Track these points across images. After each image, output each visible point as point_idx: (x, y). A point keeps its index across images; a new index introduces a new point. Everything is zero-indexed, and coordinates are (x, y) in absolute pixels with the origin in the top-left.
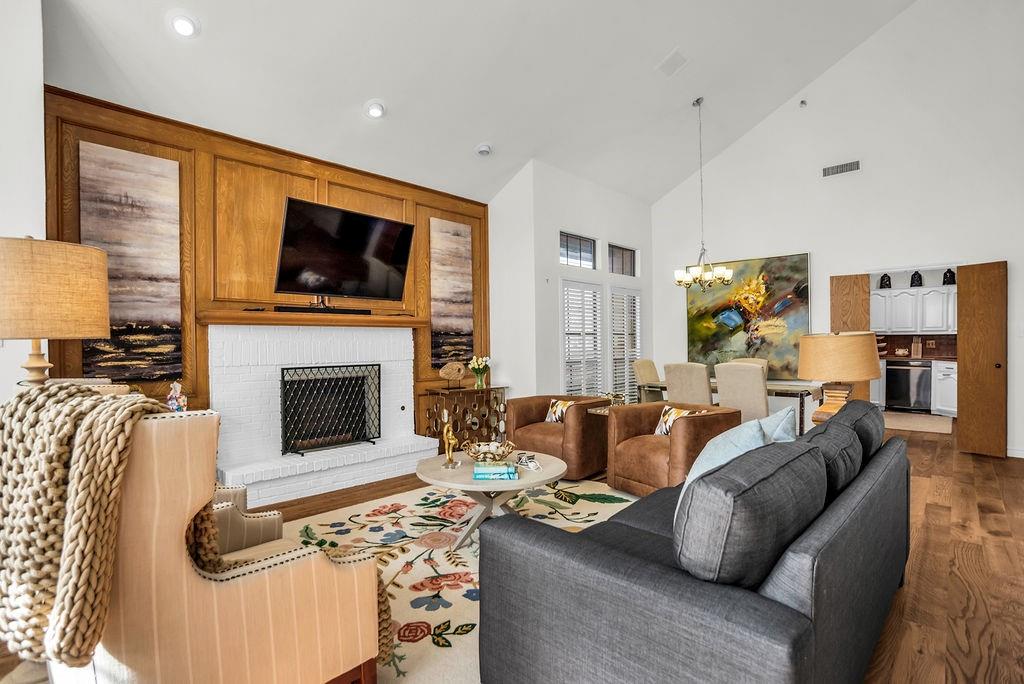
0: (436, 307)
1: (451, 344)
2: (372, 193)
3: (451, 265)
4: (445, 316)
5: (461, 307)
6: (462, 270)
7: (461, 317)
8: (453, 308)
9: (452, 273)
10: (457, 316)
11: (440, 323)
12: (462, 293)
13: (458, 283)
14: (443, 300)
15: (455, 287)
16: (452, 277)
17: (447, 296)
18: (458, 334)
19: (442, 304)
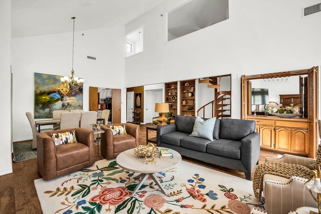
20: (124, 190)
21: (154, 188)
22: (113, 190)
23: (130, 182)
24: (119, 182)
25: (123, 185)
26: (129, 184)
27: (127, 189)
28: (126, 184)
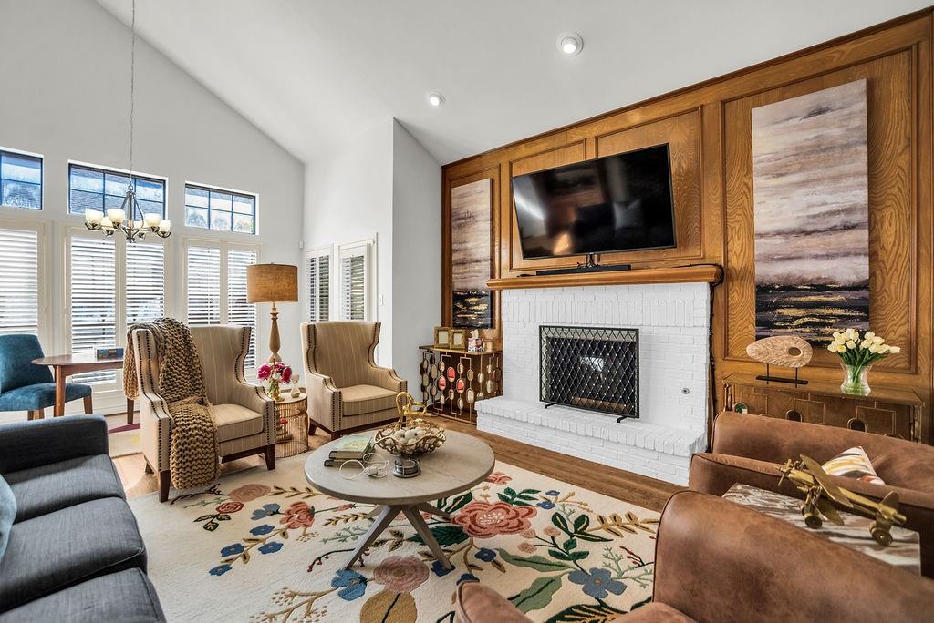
0: (761, 246)
3: (800, 170)
4: (789, 258)
5: (832, 238)
6: (834, 172)
8: (806, 241)
9: (803, 184)
11: (773, 271)
14: (779, 233)
15: (811, 206)
16: (803, 190)
17: (790, 223)
19: (778, 240)
20: (470, 527)
21: (391, 532)
22: (501, 529)
23: (462, 553)
24: (497, 553)
25: (480, 543)
26: (462, 544)
27: (465, 531)
28: (472, 544)
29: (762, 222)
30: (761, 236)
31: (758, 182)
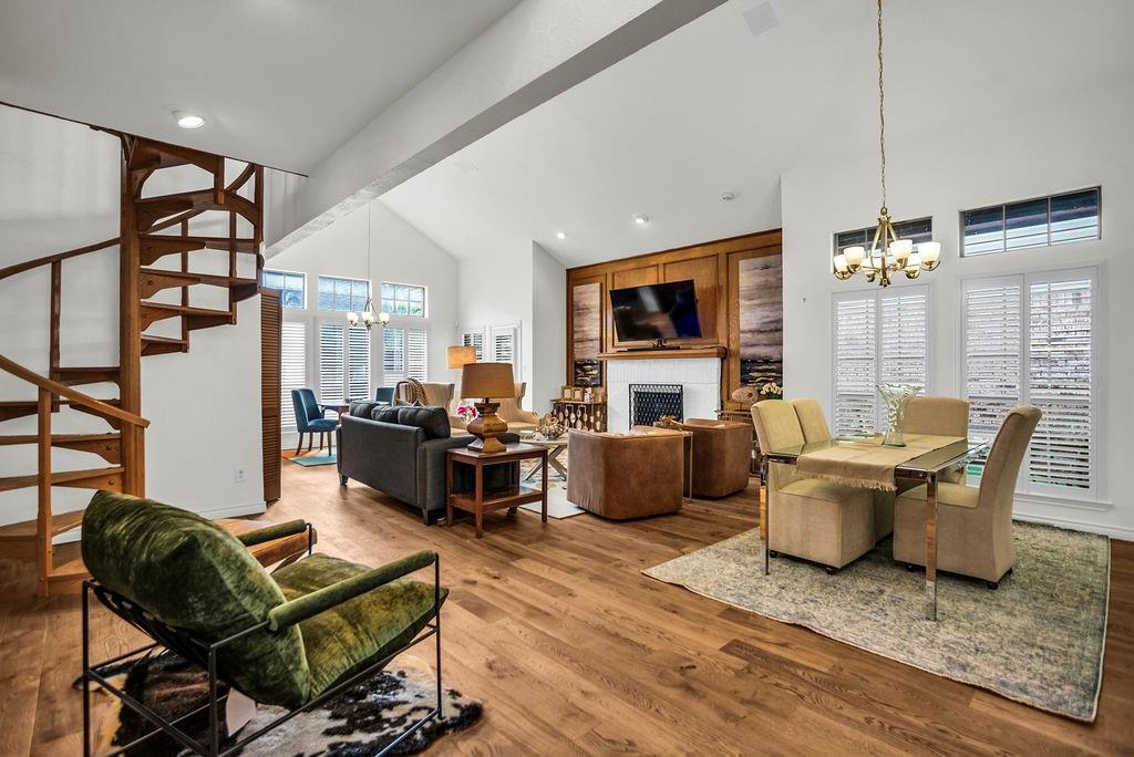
0: (743, 338)
1: (758, 371)
2: (691, 259)
3: (760, 297)
4: (753, 345)
5: (771, 335)
6: (772, 300)
7: (769, 345)
8: (762, 336)
9: (759, 305)
10: (765, 345)
11: (748, 352)
12: (772, 322)
13: (768, 313)
14: (750, 331)
15: (763, 317)
16: (760, 309)
17: (754, 326)
18: (767, 362)
19: (749, 335)
29: (743, 326)
30: (743, 332)
31: (742, 302)
